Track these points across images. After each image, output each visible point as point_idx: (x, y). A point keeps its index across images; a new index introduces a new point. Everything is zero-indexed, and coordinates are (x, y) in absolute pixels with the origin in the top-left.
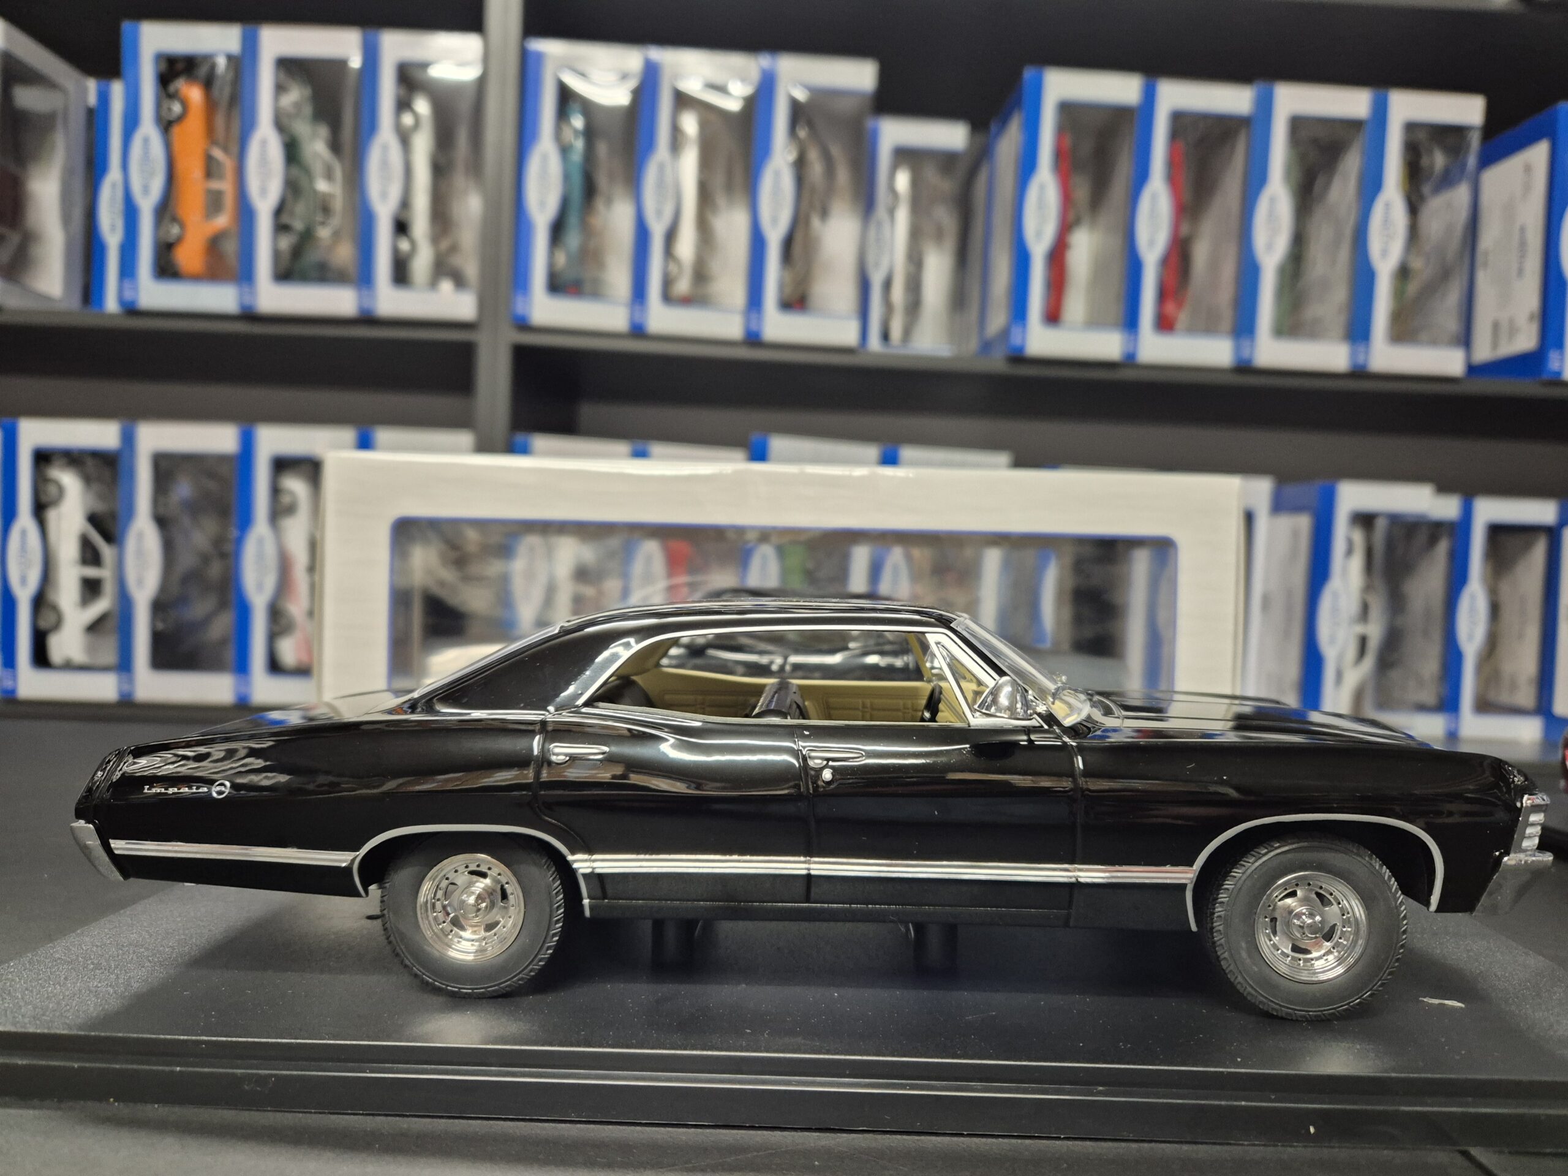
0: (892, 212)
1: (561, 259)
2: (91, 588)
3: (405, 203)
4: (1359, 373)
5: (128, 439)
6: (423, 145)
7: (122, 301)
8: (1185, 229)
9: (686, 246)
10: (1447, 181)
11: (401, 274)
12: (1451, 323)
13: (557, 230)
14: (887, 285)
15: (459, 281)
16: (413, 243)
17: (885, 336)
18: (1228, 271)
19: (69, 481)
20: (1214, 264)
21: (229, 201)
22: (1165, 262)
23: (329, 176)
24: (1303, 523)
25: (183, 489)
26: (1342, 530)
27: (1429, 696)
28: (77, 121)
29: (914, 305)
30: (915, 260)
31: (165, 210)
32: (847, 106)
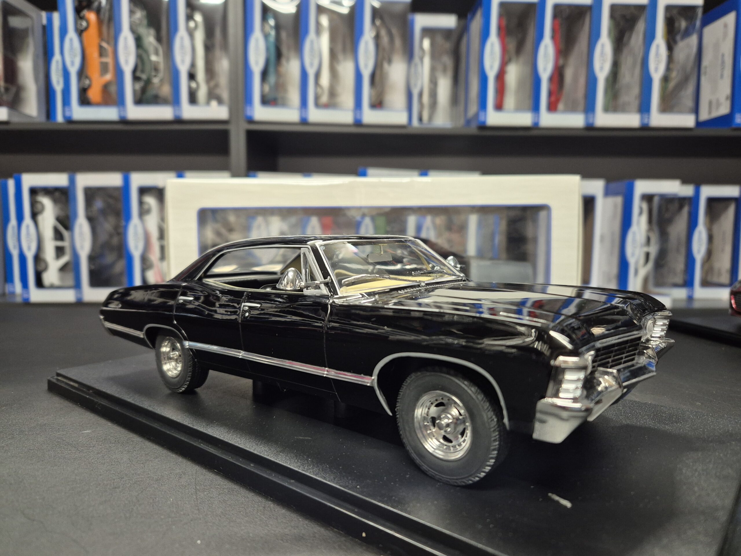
0: (422, 59)
1: (267, 88)
2: (60, 251)
3: (193, 65)
4: (645, 128)
5: (72, 181)
6: (200, 36)
7: (64, 116)
8: (561, 62)
9: (325, 80)
10: (687, 34)
11: (193, 99)
12: (689, 103)
13: (264, 74)
14: (421, 95)
15: (220, 101)
16: (198, 84)
17: (420, 119)
18: (582, 81)
19: (46, 202)
20: (575, 80)
21: (111, 67)
22: (551, 79)
23: (157, 53)
24: (619, 200)
25: (99, 204)
26: (637, 203)
27: (679, 279)
28: (38, 32)
29: (434, 104)
30: (434, 82)
31: (82, 73)
32: (398, 9)
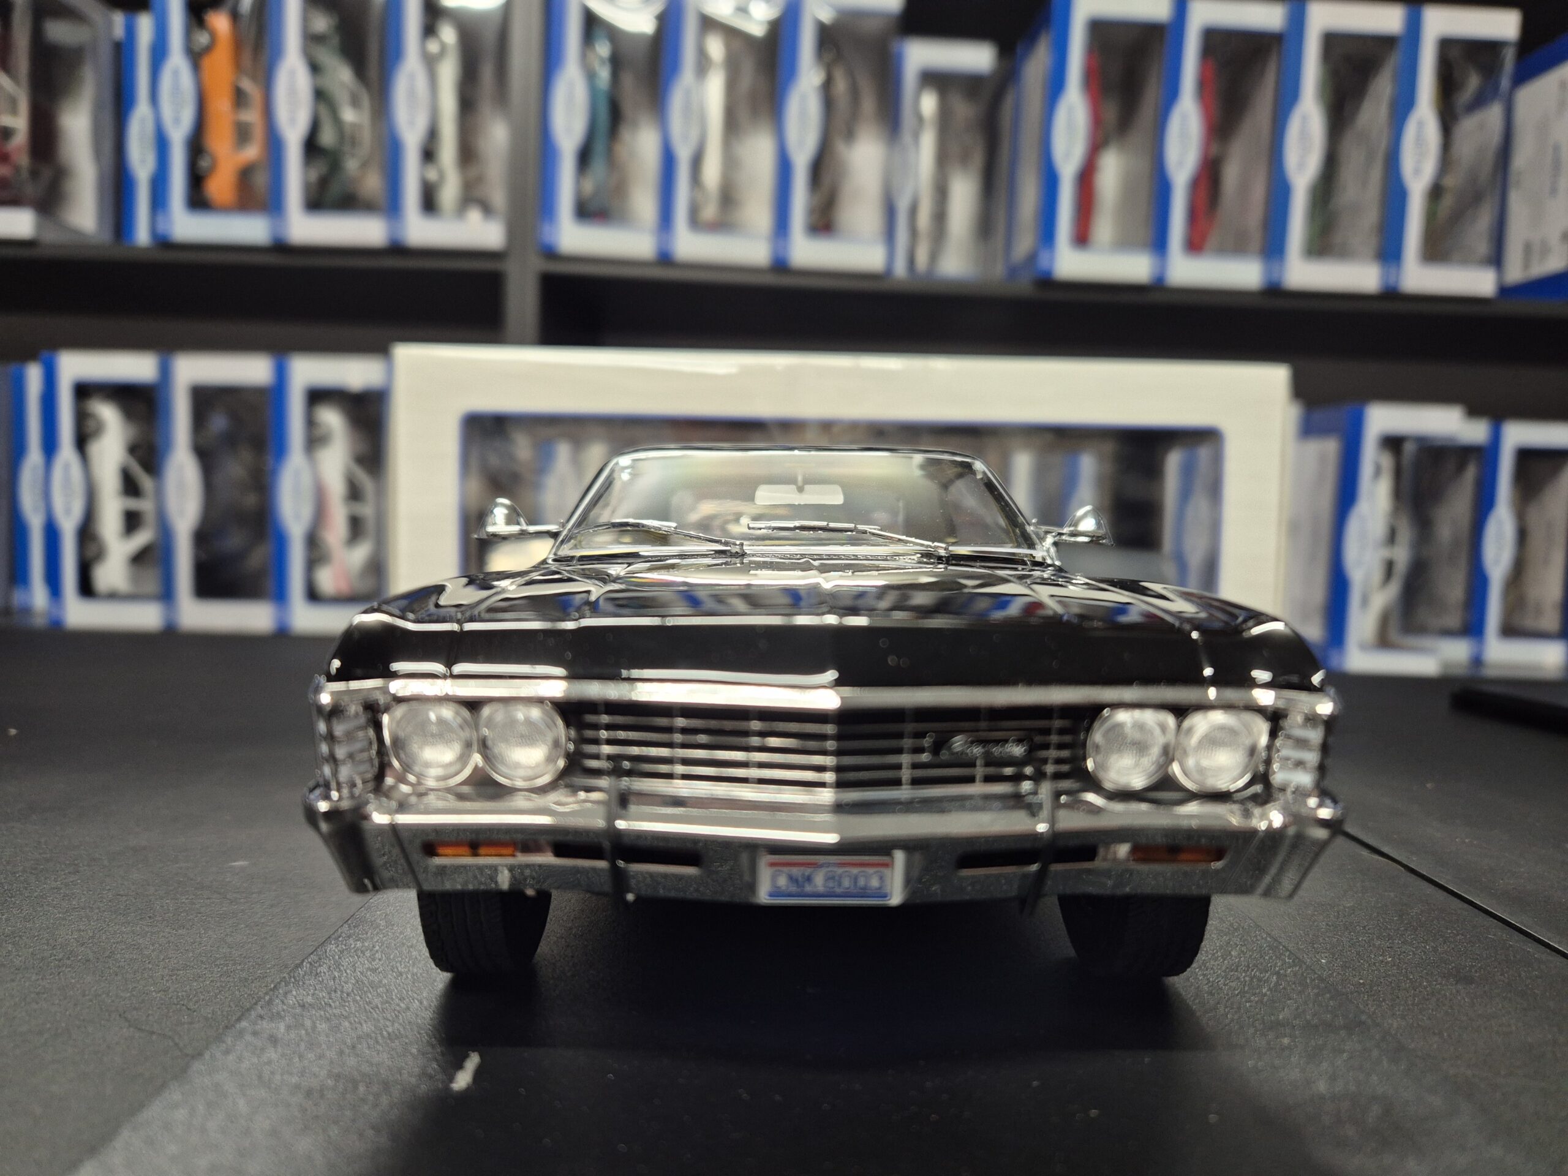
0: (916, 136)
1: (589, 185)
2: (132, 521)
3: (433, 133)
4: (1390, 295)
5: (165, 371)
6: (448, 72)
7: (153, 233)
8: (1215, 150)
9: (712, 172)
10: (1479, 102)
11: (429, 203)
12: (1483, 247)
13: (584, 157)
14: (913, 211)
15: (487, 210)
16: (441, 172)
17: (911, 260)
18: (1258, 192)
19: (108, 413)
20: (1244, 188)
21: (258, 132)
22: (1195, 184)
23: (355, 103)
24: (1330, 447)
25: (218, 422)
26: (1371, 454)
27: (1453, 620)
28: (105, 54)
29: (941, 233)
30: (941, 192)
31: (196, 147)
32: (871, 28)
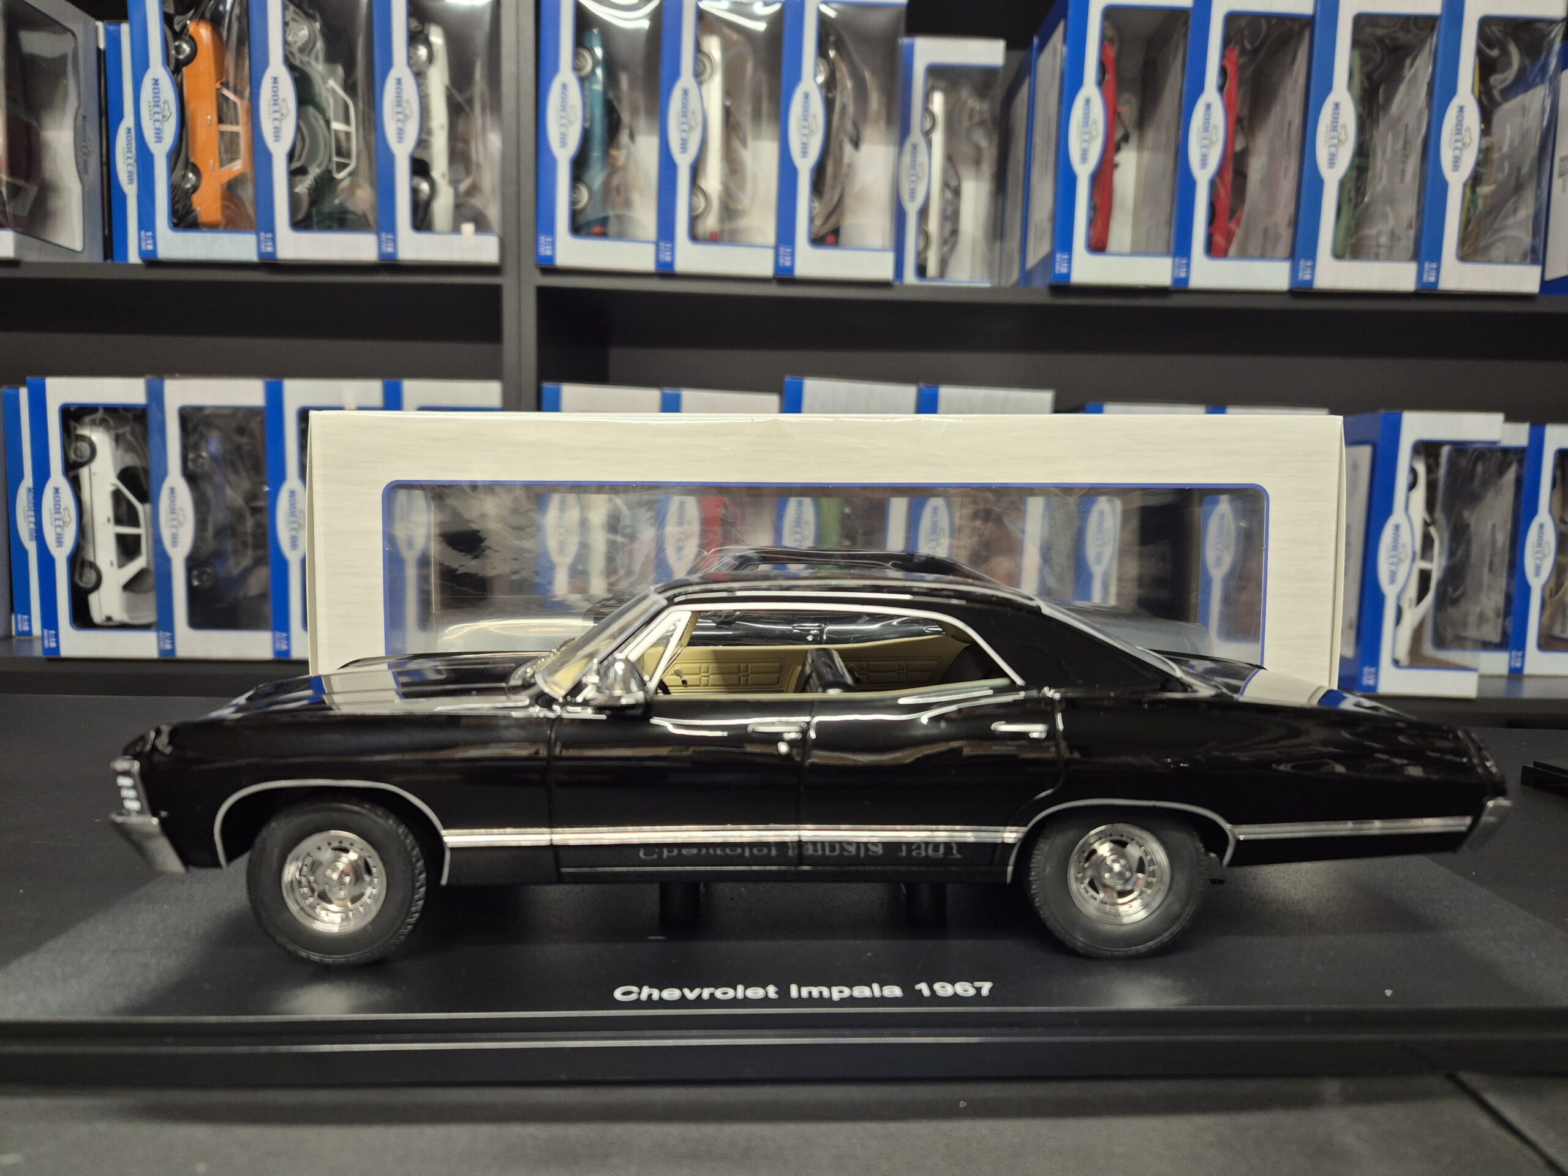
0: (927, 134)
1: (584, 196)
2: (128, 548)
3: (423, 142)
4: (1426, 293)
5: (156, 395)
6: (438, 78)
7: (142, 253)
9: (713, 181)
10: (1522, 84)
11: (422, 220)
13: (580, 165)
14: (923, 213)
15: (481, 225)
16: (432, 184)
17: (921, 271)
18: (1287, 187)
19: (100, 438)
20: (1271, 184)
21: (243, 144)
22: (1217, 181)
23: (344, 116)
24: (1363, 454)
25: (213, 446)
26: (1405, 460)
27: (1492, 633)
28: (88, 66)
29: (952, 235)
30: (951, 187)
31: (179, 155)
32: (878, 21)
